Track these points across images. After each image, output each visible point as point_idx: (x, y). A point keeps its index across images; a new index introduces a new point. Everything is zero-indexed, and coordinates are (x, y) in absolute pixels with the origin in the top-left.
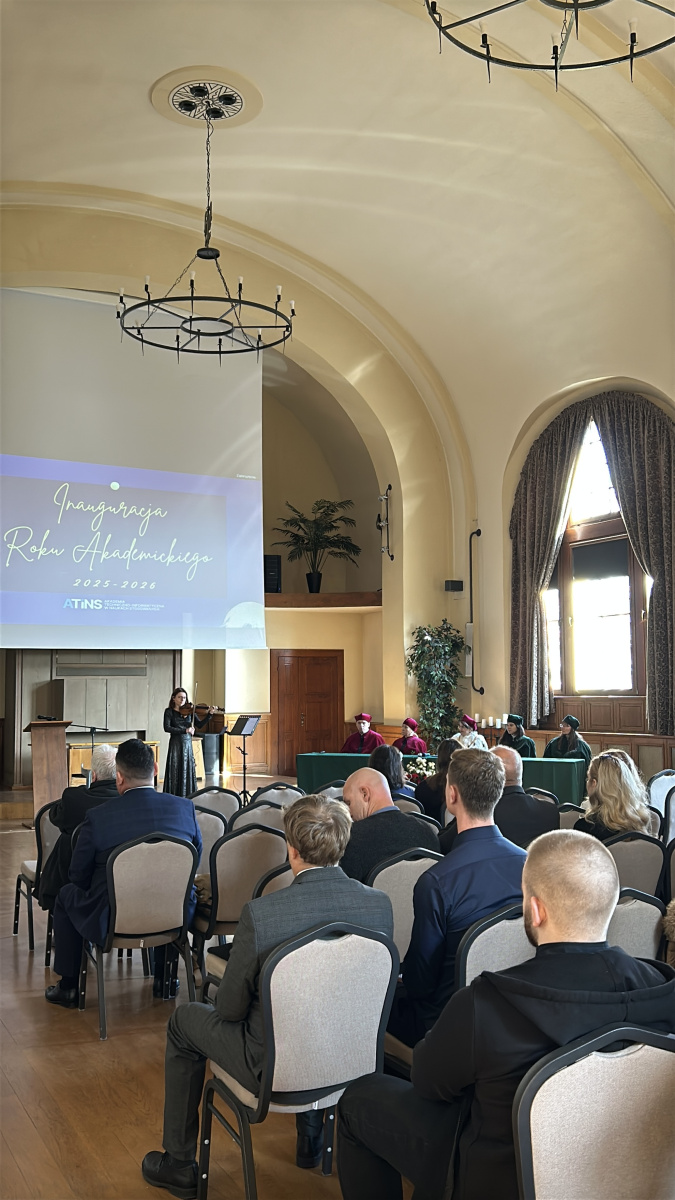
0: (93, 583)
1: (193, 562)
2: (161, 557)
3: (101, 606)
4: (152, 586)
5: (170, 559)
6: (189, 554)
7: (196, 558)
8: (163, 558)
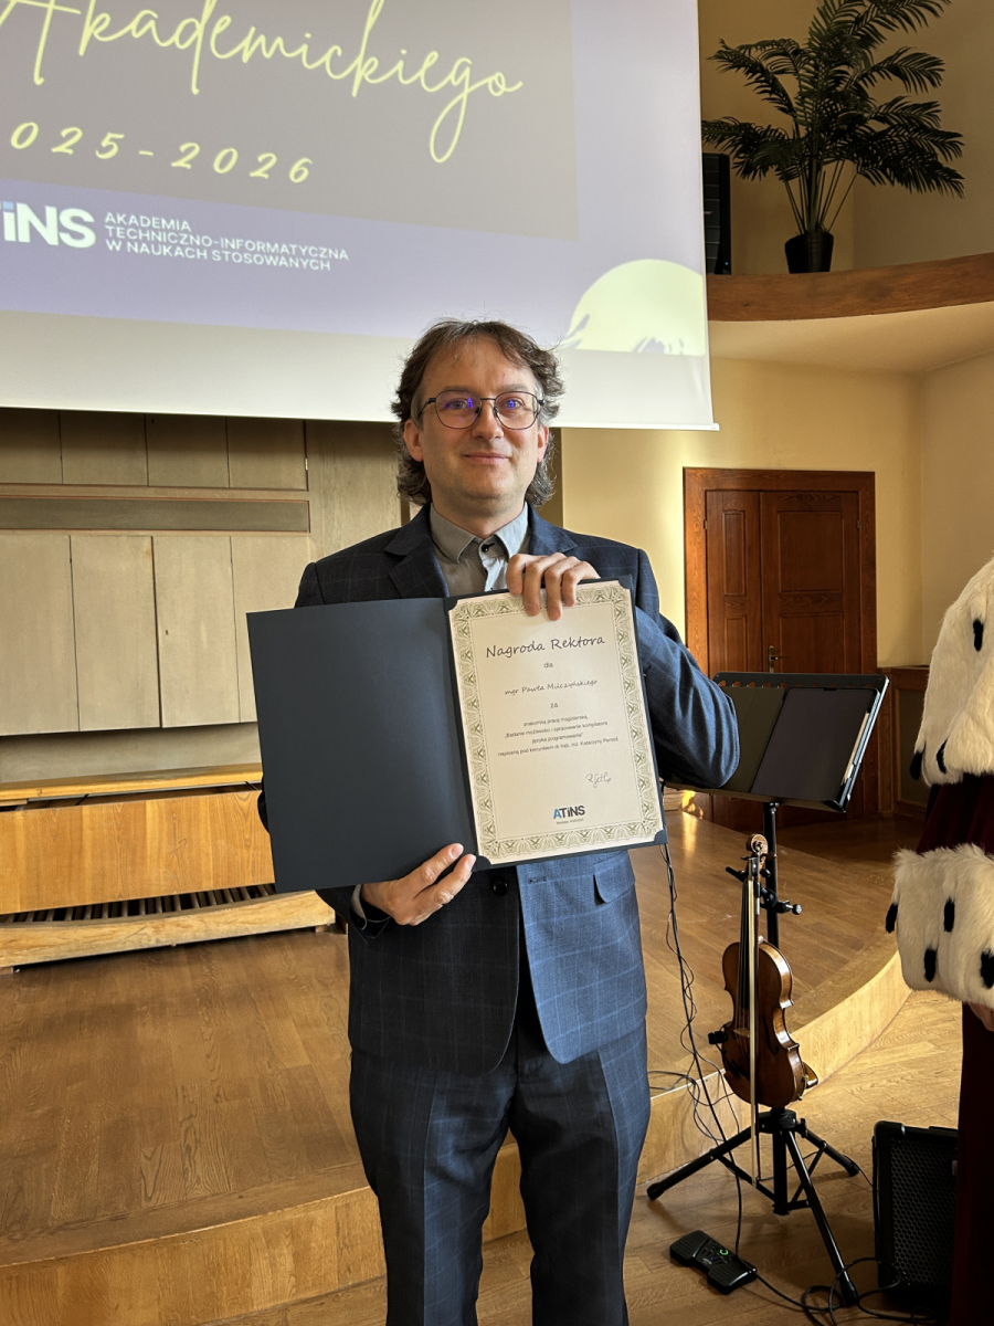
0: (50, 136)
1: (452, 91)
2: (327, 58)
3: (89, 239)
4: (299, 172)
5: (362, 69)
6: (432, 58)
7: (459, 75)
8: (338, 64)
